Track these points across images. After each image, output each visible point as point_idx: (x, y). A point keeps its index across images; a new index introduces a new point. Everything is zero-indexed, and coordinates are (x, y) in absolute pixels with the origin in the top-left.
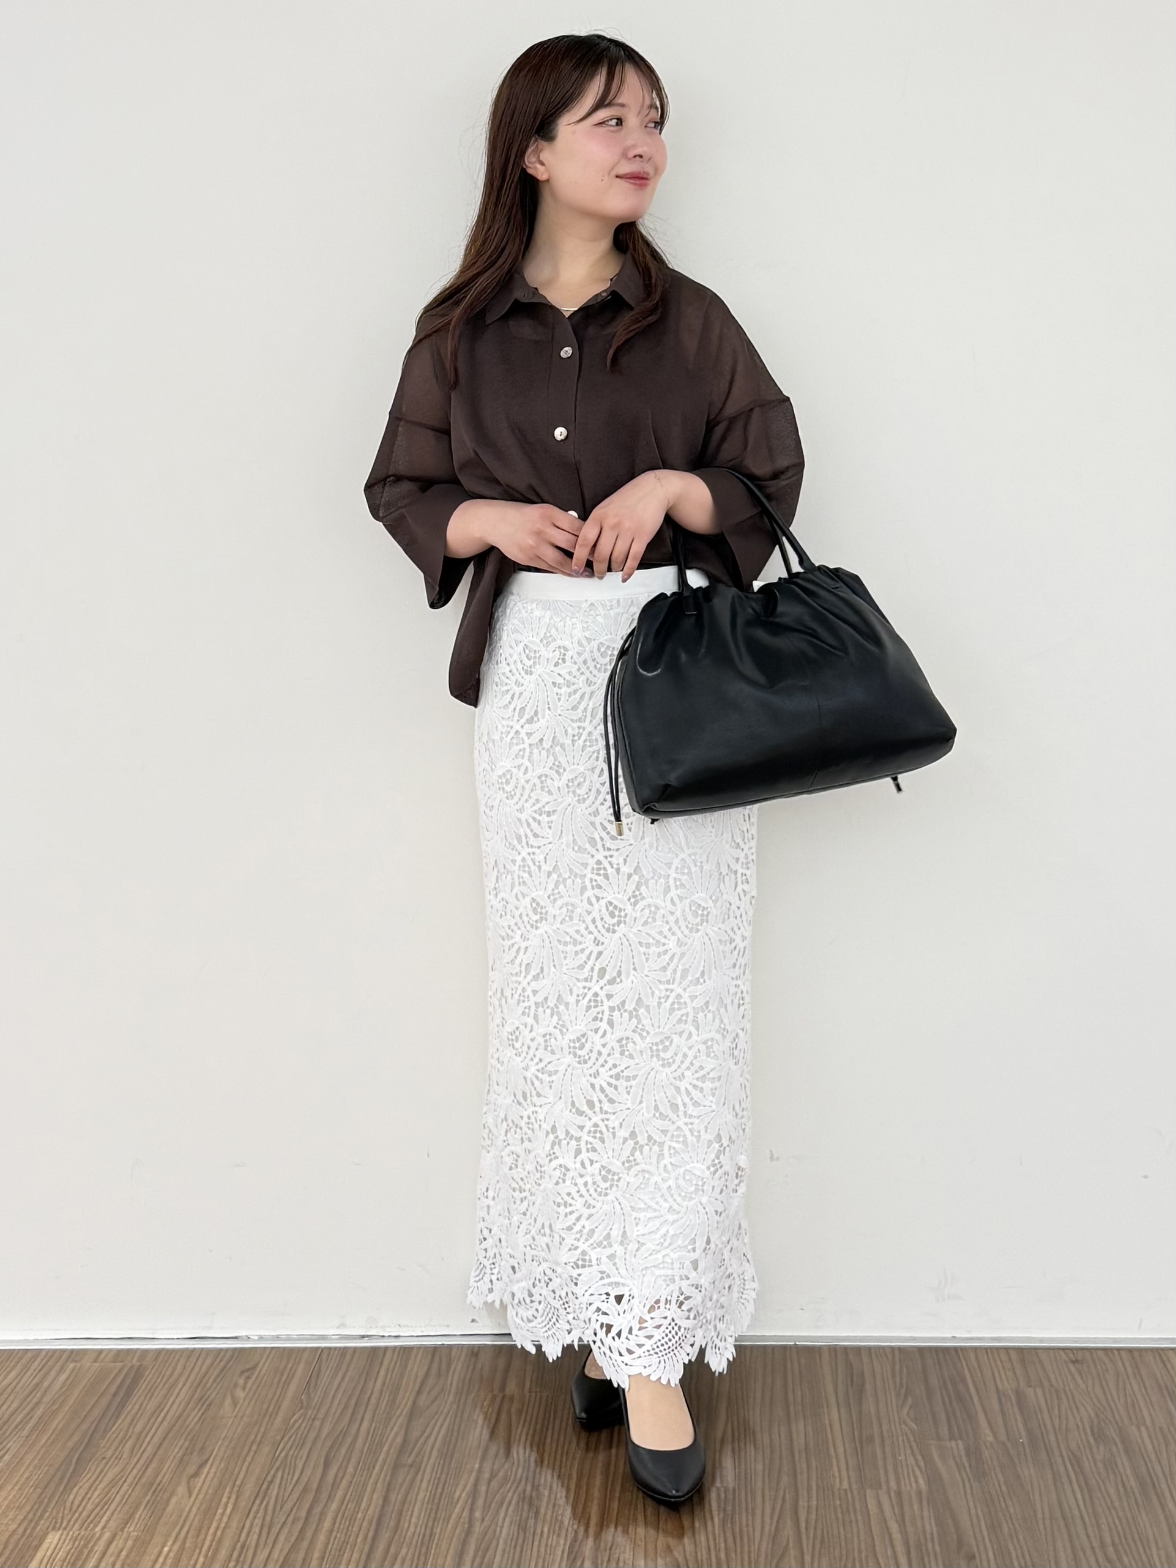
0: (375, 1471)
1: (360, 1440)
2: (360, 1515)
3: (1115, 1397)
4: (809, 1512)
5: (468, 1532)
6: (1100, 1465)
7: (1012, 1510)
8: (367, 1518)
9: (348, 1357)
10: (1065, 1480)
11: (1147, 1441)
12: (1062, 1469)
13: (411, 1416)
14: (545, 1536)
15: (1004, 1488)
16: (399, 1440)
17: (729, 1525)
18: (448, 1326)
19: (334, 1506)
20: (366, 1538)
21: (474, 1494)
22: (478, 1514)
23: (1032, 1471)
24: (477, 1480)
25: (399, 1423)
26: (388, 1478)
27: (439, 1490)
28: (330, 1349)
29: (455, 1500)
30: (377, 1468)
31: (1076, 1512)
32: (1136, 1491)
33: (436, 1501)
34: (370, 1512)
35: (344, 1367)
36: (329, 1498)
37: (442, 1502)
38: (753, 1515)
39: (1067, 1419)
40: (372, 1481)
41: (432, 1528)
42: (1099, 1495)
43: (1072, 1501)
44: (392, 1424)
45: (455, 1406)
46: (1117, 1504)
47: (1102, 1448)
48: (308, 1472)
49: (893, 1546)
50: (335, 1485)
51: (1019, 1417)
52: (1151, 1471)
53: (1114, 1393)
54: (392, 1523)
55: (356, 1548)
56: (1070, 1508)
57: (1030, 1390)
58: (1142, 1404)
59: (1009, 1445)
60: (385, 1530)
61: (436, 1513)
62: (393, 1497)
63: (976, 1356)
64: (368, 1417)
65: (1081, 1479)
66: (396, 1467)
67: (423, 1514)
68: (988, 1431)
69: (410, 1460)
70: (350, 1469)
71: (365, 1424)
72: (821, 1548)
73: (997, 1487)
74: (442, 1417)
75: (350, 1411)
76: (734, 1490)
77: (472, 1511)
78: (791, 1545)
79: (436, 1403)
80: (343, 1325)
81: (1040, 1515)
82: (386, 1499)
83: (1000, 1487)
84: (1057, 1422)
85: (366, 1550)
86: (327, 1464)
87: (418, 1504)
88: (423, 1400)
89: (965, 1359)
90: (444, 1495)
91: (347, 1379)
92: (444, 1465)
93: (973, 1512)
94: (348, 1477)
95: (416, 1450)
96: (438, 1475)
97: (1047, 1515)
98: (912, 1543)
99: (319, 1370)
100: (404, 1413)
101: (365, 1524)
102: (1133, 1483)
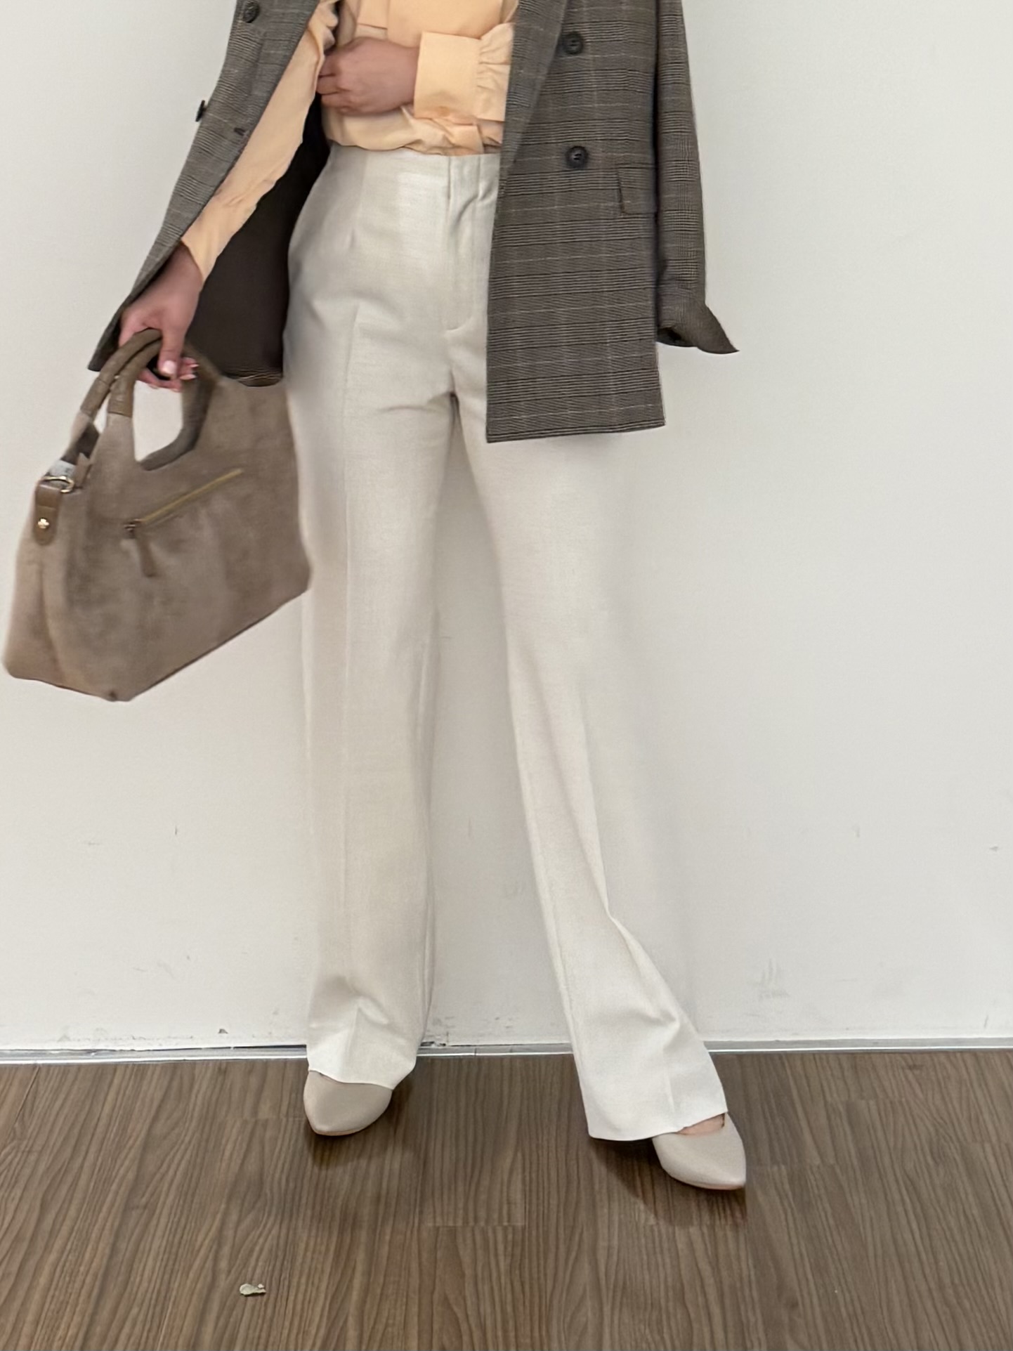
0: (102, 1215)
1: (84, 1177)
2: (82, 1269)
3: (958, 1110)
4: (609, 1256)
5: (212, 1287)
6: (940, 1192)
7: (840, 1248)
8: (91, 1272)
9: (71, 1077)
10: (900, 1209)
11: (992, 1160)
12: (897, 1197)
13: (145, 1147)
14: (303, 1288)
15: (831, 1221)
16: (131, 1176)
17: (517, 1272)
18: (192, 1037)
19: (52, 1257)
20: (89, 1296)
21: (219, 1239)
22: (223, 1264)
23: (864, 1201)
24: (223, 1223)
25: (131, 1155)
26: (116, 1224)
27: (178, 1236)
28: (49, 1066)
29: (197, 1248)
30: (105, 1209)
31: (913, 1249)
32: (978, 1220)
33: (174, 1250)
34: (94, 1265)
35: (65, 1089)
36: (45, 1249)
37: (181, 1251)
38: (546, 1259)
39: (903, 1136)
40: (97, 1226)
41: (169, 1283)
42: (938, 1227)
43: (908, 1236)
44: (123, 1155)
45: (197, 1135)
46: (958, 1237)
47: (942, 1172)
48: (21, 1217)
49: (705, 1294)
50: (53, 1234)
51: (850, 1138)
52: (996, 1195)
53: (957, 1106)
54: (120, 1279)
55: (78, 1309)
56: (905, 1244)
57: (863, 1103)
58: (986, 1116)
59: (838, 1170)
60: (112, 1286)
61: (174, 1265)
62: (122, 1246)
63: (803, 1064)
64: (93, 1149)
65: (919, 1209)
66: (127, 1208)
67: (158, 1264)
68: (814, 1153)
69: (144, 1200)
70: (72, 1212)
71: (91, 1157)
72: (622, 1298)
73: (824, 1219)
74: (183, 1147)
75: (73, 1142)
76: (524, 1229)
77: (216, 1260)
78: (588, 1293)
79: (177, 1131)
80: (65, 1038)
81: (871, 1253)
82: (114, 1250)
83: (827, 1220)
84: (891, 1140)
85: (90, 1311)
86: (44, 1208)
87: (153, 1254)
88: (160, 1128)
89: (791, 1068)
90: (183, 1242)
91: (69, 1103)
92: (183, 1207)
93: (796, 1249)
94: (68, 1223)
95: (150, 1189)
96: (176, 1219)
97: (880, 1252)
98: (726, 1289)
99: (36, 1092)
100: (138, 1143)
101: (88, 1280)
102: (975, 1212)
